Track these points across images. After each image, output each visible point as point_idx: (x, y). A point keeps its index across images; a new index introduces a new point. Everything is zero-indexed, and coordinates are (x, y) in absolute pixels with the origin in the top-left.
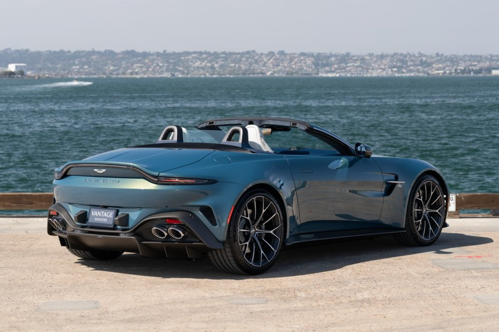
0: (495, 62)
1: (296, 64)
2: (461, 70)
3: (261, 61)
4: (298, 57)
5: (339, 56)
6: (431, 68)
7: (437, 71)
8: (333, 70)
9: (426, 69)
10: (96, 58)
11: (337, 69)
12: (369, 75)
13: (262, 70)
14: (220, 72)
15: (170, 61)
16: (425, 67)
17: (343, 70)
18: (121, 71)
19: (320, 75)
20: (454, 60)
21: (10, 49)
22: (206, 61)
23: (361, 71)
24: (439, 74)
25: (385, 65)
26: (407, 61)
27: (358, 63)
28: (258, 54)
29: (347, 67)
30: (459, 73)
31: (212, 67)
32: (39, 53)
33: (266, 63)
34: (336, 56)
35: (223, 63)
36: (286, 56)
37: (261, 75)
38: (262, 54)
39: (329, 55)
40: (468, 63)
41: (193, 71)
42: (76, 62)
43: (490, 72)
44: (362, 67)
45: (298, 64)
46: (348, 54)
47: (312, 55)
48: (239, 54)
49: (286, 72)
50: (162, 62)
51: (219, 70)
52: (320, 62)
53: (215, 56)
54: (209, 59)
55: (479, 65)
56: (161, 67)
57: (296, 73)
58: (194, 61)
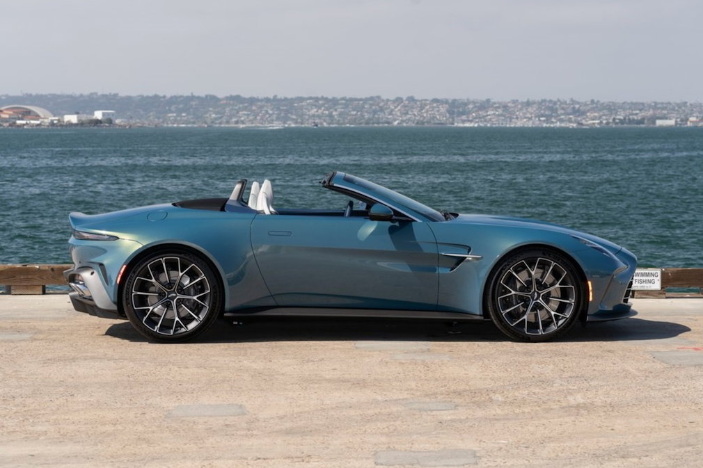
0: (659, 111)
1: (427, 112)
2: (619, 119)
3: (386, 109)
4: (430, 104)
5: (477, 103)
6: (585, 117)
7: (592, 121)
8: (471, 119)
9: (579, 119)
10: (196, 105)
11: (476, 118)
12: (512, 126)
13: (388, 118)
14: (339, 120)
15: (281, 108)
16: (578, 116)
17: (483, 120)
18: (224, 119)
19: (456, 124)
20: (611, 108)
21: (96, 94)
22: (323, 108)
23: (503, 120)
24: (594, 124)
25: (531, 113)
26: (557, 109)
27: (500, 111)
28: (383, 101)
29: (487, 115)
30: (617, 123)
31: (331, 116)
32: (129, 98)
33: (392, 110)
34: (474, 102)
35: (342, 110)
36: (416, 103)
37: (386, 125)
38: (388, 100)
39: (466, 101)
40: (628, 112)
41: (308, 120)
42: (173, 108)
43: (654, 123)
44: (504, 116)
45: (430, 112)
46: (488, 101)
47: (446, 102)
48: (361, 100)
49: (416, 122)
50: (272, 110)
51: (338, 119)
52: (456, 110)
53: (333, 102)
54: (326, 105)
55: (641, 114)
56: (271, 115)
57: (428, 122)
58: (309, 108)
